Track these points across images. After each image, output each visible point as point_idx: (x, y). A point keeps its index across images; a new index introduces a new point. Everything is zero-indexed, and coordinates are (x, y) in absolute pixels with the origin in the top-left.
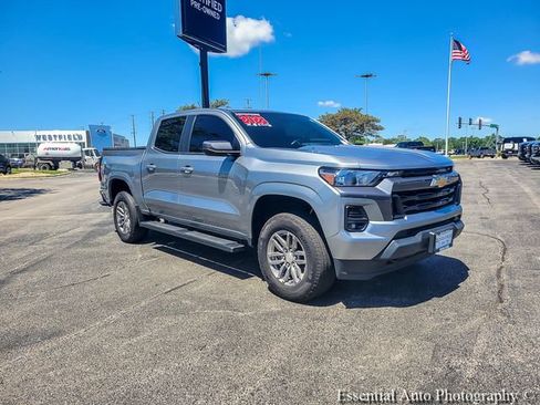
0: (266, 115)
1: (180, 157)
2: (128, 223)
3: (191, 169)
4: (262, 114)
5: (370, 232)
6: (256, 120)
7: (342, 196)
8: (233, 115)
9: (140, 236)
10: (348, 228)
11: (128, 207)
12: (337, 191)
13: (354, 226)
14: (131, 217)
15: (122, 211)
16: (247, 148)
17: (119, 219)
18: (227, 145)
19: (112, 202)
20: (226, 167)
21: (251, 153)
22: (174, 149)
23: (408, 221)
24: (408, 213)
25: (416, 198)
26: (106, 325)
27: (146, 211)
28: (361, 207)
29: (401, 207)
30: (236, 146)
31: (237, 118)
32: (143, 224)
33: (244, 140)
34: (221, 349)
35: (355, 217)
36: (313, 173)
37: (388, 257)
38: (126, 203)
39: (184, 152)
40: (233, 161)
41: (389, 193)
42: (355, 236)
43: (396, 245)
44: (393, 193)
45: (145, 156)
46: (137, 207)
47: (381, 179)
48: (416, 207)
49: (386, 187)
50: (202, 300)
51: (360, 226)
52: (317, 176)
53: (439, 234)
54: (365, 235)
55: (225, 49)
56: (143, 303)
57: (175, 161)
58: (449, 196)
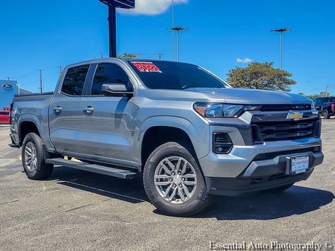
0: (157, 63)
1: (83, 99)
2: (35, 162)
3: (92, 109)
4: (154, 62)
5: (234, 154)
6: (149, 67)
7: (210, 124)
8: (129, 62)
9: (45, 172)
10: (215, 151)
11: (36, 147)
12: (207, 121)
13: (220, 149)
14: (37, 156)
15: (30, 150)
16: (139, 90)
17: (26, 158)
18: (122, 87)
19: (21, 144)
20: (121, 106)
21: (142, 94)
22: (79, 94)
23: (267, 146)
24: (267, 140)
25: (274, 128)
26: (17, 229)
27: (51, 149)
28: (227, 134)
29: (260, 135)
30: (130, 88)
31: (132, 66)
32: (49, 160)
33: (137, 83)
34: (108, 241)
35: (222, 142)
36: (189, 107)
37: (249, 175)
38: (34, 143)
39: (87, 95)
40: (128, 101)
41: (248, 122)
42: (221, 157)
43: (255, 165)
44: (252, 123)
45: (53, 100)
46: (44, 146)
47: (244, 112)
48: (273, 136)
49: (247, 118)
50: (97, 216)
51: (226, 149)
52: (192, 109)
53: (295, 158)
54: (230, 156)
55: (133, 5)
56: (47, 217)
57: (79, 102)
58: (308, 129)
